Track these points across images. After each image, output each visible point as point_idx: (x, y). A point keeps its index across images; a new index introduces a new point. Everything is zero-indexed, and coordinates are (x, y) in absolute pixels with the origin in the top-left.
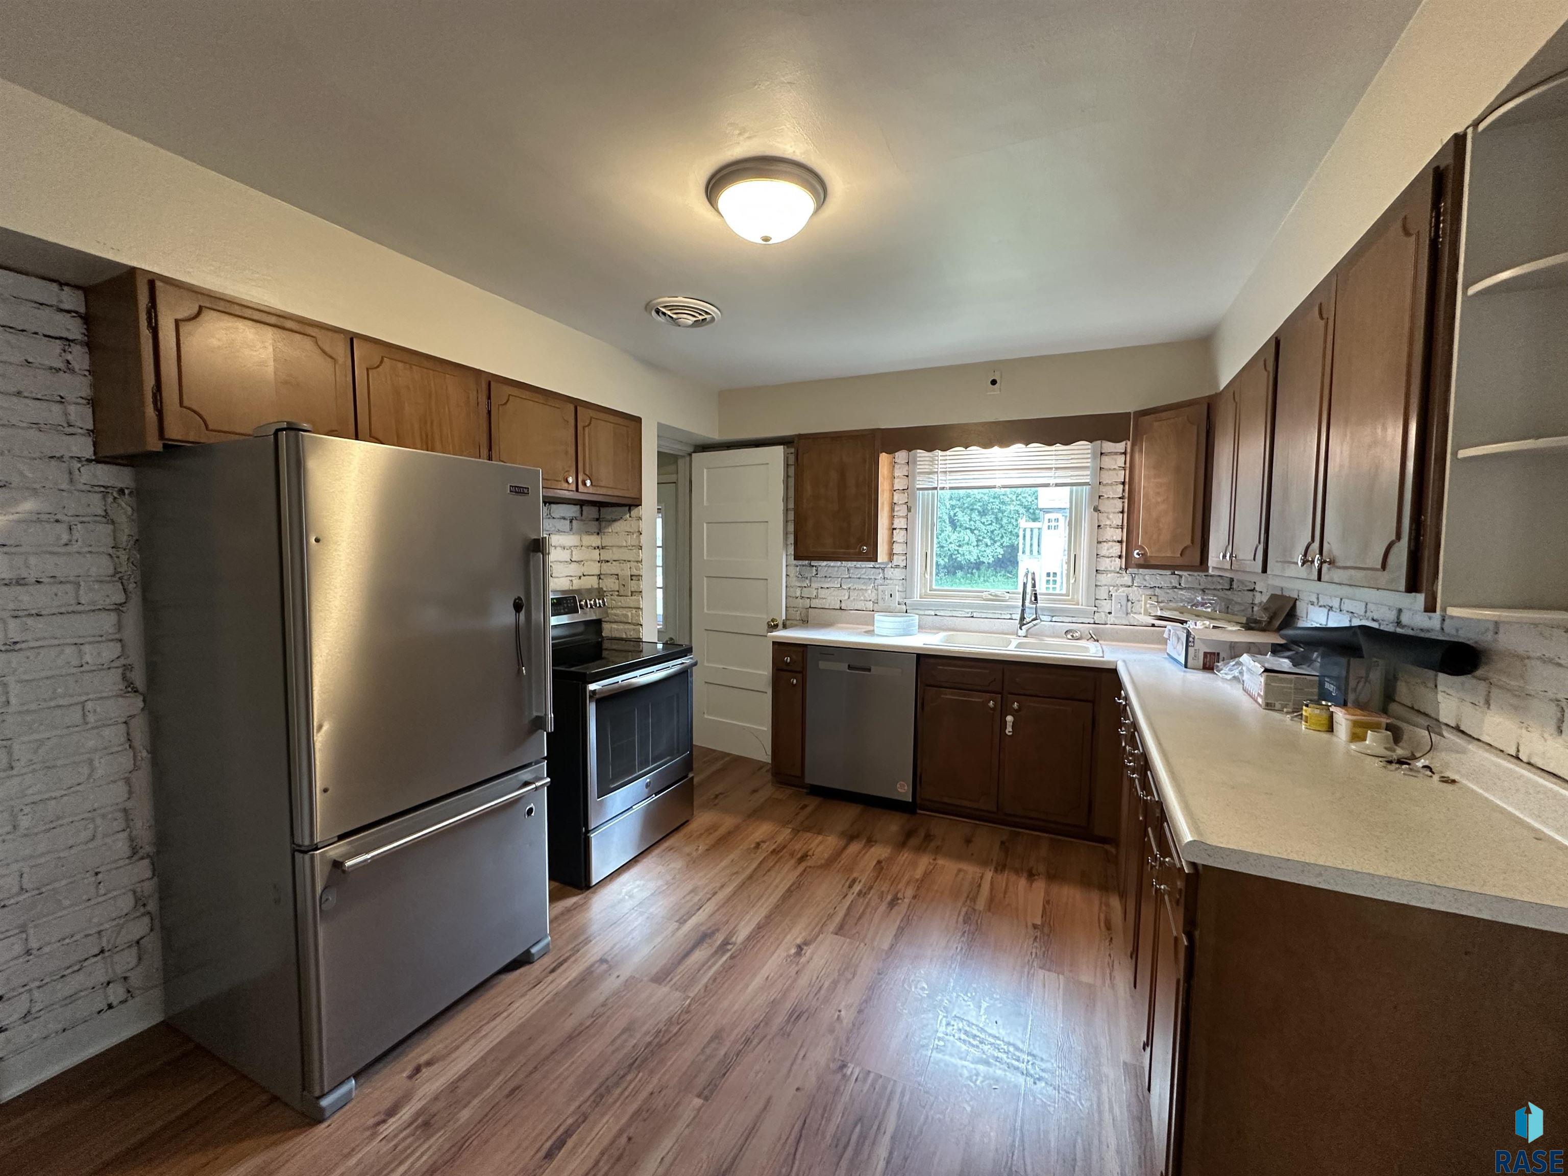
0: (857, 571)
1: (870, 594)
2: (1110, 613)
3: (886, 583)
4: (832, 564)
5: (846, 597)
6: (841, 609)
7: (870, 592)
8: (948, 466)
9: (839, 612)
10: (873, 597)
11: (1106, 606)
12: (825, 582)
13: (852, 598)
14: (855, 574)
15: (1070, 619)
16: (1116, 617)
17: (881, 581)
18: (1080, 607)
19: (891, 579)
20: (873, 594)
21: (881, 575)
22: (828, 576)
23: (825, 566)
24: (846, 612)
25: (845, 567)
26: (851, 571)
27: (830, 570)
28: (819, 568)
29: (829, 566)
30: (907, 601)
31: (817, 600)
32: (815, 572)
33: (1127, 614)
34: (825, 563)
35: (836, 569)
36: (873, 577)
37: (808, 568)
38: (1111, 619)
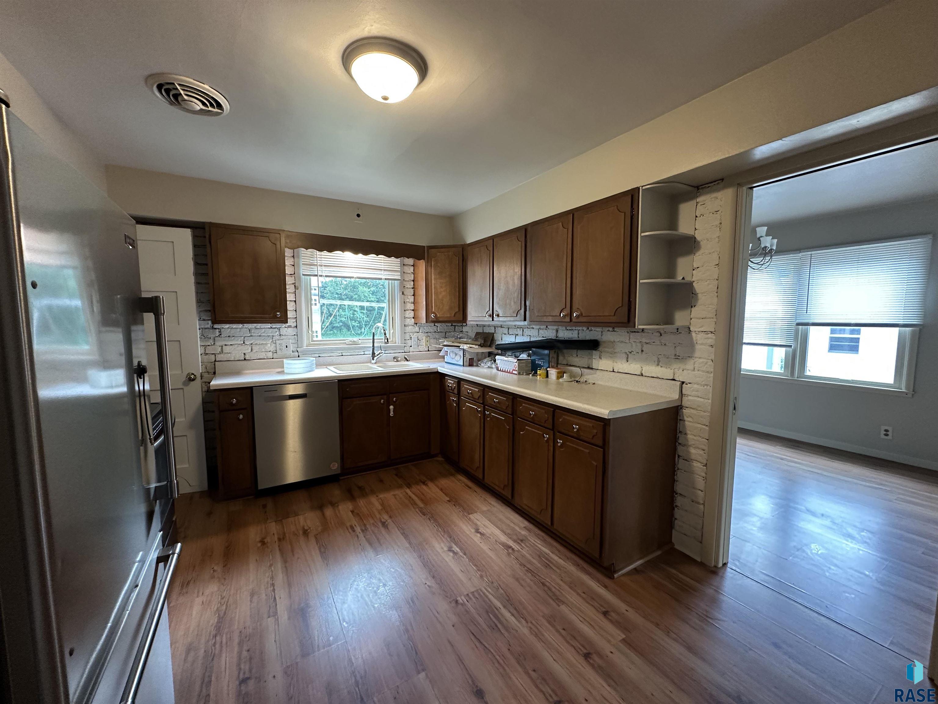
0: (257, 331)
1: (270, 347)
2: (411, 346)
3: (281, 338)
4: (234, 326)
5: (250, 350)
6: (245, 359)
7: (269, 345)
8: (323, 262)
9: (245, 362)
10: (272, 348)
11: (409, 343)
12: (228, 340)
13: (254, 351)
14: (255, 333)
15: (394, 351)
16: (414, 348)
17: (278, 337)
18: (397, 344)
19: (285, 335)
20: (272, 346)
21: (277, 333)
22: (231, 336)
23: (228, 328)
24: (251, 361)
25: (246, 328)
26: (253, 331)
27: (233, 331)
28: (222, 330)
29: (232, 328)
30: (298, 349)
31: (222, 355)
32: (218, 334)
33: (418, 346)
34: (227, 326)
35: (238, 330)
36: (271, 335)
37: (211, 330)
38: (411, 349)
